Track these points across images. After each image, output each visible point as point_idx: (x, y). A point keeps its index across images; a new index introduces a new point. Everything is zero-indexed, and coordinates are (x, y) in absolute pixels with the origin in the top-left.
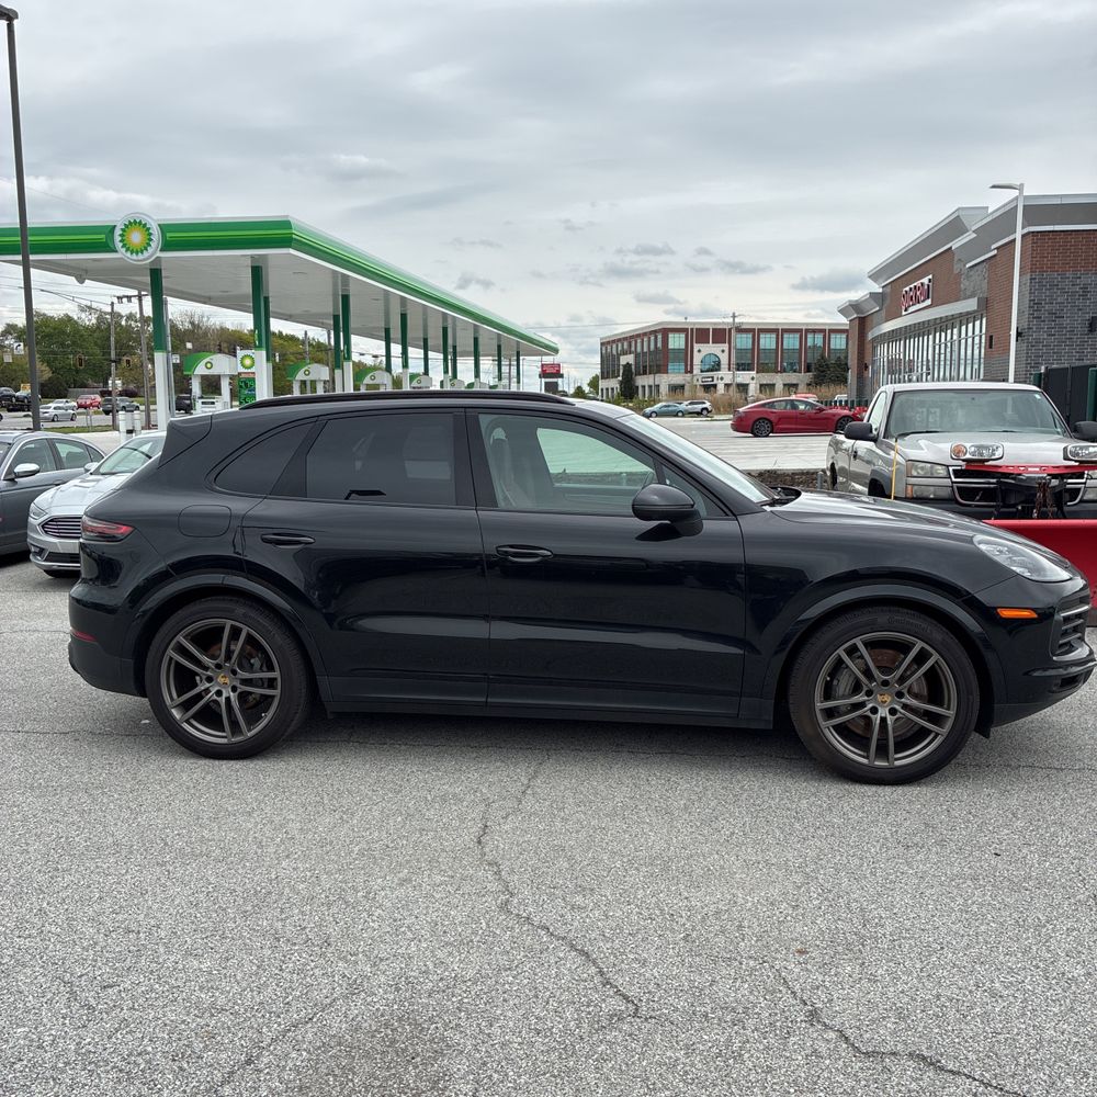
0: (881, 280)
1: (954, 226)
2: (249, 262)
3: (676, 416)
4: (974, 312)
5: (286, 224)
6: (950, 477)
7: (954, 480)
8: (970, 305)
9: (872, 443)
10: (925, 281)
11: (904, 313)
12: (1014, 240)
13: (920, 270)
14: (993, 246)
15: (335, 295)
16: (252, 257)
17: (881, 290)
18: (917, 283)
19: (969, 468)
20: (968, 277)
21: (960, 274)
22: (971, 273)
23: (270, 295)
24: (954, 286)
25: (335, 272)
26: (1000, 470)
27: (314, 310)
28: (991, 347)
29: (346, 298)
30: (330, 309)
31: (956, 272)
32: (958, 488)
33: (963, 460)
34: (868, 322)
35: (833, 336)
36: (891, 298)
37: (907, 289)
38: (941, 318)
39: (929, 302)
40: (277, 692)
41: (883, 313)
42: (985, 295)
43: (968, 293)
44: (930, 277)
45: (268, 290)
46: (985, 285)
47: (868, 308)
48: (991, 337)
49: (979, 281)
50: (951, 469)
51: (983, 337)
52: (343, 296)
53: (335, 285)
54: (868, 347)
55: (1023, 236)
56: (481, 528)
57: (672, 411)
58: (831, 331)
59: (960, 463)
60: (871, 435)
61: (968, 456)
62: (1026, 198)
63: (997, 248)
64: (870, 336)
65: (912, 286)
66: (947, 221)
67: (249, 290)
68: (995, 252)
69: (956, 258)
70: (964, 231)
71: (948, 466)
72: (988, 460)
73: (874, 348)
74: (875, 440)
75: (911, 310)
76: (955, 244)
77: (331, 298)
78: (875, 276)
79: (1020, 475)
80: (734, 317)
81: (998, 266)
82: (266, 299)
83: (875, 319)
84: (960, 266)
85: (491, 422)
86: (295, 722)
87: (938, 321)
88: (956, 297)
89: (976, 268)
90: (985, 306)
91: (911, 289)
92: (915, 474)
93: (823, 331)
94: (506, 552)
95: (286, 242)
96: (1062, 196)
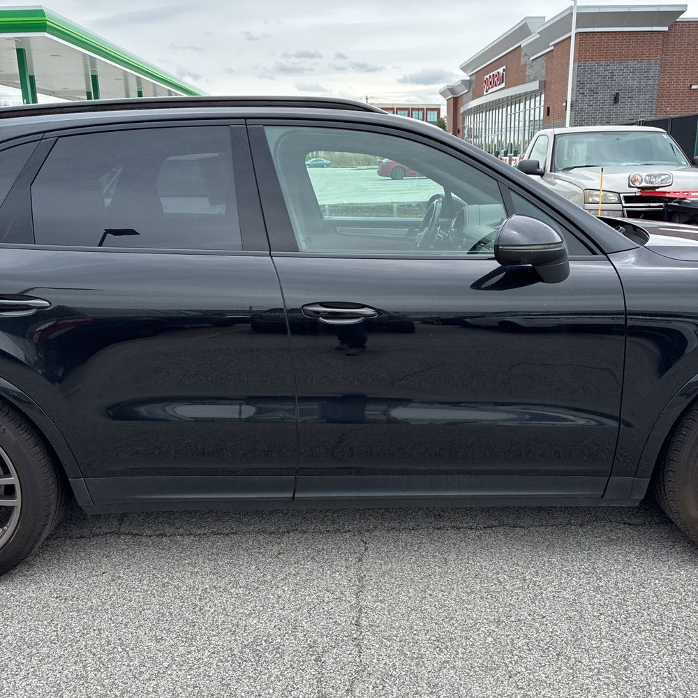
0: (468, 71)
1: (523, 30)
2: (14, 45)
3: (323, 167)
4: (536, 91)
5: (40, 13)
6: (621, 203)
7: (625, 205)
8: (534, 86)
9: (539, 177)
10: (501, 70)
11: (485, 93)
12: (570, 37)
13: (495, 64)
14: (551, 44)
15: (86, 75)
16: (16, 39)
17: (468, 78)
18: (495, 73)
19: (644, 195)
20: (531, 67)
21: (525, 65)
22: (534, 64)
23: (35, 74)
24: (521, 74)
25: (84, 55)
26: (667, 195)
27: (71, 87)
28: (548, 115)
29: (95, 78)
30: (83, 87)
31: (522, 64)
32: (627, 211)
33: (638, 188)
34: (460, 101)
35: (429, 112)
36: (476, 84)
37: (488, 76)
38: (512, 96)
39: (503, 85)
40: (16, 502)
41: (470, 94)
42: (543, 80)
43: (532, 78)
44: (504, 67)
45: (32, 71)
46: (543, 72)
47: (459, 91)
48: (549, 108)
49: (539, 69)
50: (622, 195)
51: (542, 109)
52: (92, 76)
53: (86, 66)
54: (460, 118)
55: (576, 34)
56: (280, 279)
57: (321, 164)
58: (428, 109)
59: (636, 190)
60: (539, 170)
61: (644, 184)
62: (579, 7)
63: (554, 45)
64: (462, 110)
65: (491, 74)
66: (518, 27)
67: (16, 69)
68: (553, 47)
69: (523, 54)
70: (529, 33)
71: (619, 193)
72: (658, 187)
73: (464, 118)
74: (542, 174)
75: (490, 91)
76: (523, 43)
77: (83, 78)
78: (464, 69)
79: (685, 199)
80: (367, 99)
81: (556, 57)
82: (32, 78)
83: (465, 98)
84: (526, 58)
85: (281, 136)
86: (48, 527)
87: (509, 98)
88: (523, 82)
89: (537, 60)
90: (544, 86)
91: (490, 77)
92: (590, 200)
93: (423, 109)
94: (315, 312)
95: (41, 27)
96: (600, 7)
